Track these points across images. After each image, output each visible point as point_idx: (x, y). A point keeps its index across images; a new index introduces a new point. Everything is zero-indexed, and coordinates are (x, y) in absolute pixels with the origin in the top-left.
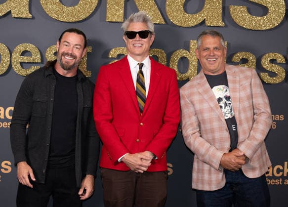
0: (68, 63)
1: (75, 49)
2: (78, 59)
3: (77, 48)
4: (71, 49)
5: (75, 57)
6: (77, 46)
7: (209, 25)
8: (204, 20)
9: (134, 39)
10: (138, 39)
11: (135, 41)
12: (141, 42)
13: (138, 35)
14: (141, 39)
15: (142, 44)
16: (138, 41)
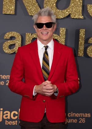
8: (70, 14)
9: (42, 29)
10: (45, 29)
11: (43, 30)
12: (47, 31)
13: (44, 25)
14: (47, 28)
15: (48, 32)
16: (45, 30)
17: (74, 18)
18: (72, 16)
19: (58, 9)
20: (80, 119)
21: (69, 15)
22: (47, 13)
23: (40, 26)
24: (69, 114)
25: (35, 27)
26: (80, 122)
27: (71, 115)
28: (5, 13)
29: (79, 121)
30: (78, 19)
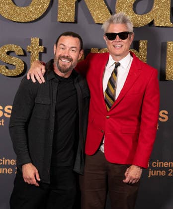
0: (64, 65)
1: (71, 52)
2: (74, 61)
3: (73, 51)
4: (67, 52)
5: (71, 60)
6: (74, 49)
7: (158, 25)
8: (153, 20)
9: (115, 40)
10: (118, 40)
11: (115, 42)
12: (121, 43)
13: (118, 36)
14: (121, 40)
15: (122, 45)
16: (118, 42)
17: (159, 27)
18: (156, 24)
19: (136, 14)
20: (169, 170)
21: (152, 23)
22: (121, 20)
23: (112, 36)
24: (154, 164)
25: (105, 38)
26: (169, 175)
27: (156, 164)
28: (61, 21)
29: (168, 172)
30: (165, 27)
